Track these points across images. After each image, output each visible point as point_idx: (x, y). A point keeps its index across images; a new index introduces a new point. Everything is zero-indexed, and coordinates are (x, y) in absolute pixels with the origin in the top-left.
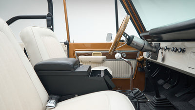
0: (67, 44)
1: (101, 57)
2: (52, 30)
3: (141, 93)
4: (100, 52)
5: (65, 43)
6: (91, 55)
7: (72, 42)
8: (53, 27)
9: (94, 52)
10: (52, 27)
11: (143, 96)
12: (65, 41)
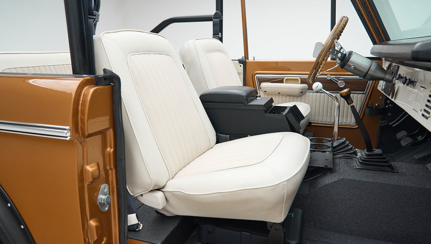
0: (243, 62)
1: (299, 86)
2: (221, 39)
3: (348, 145)
4: (298, 77)
5: (240, 61)
6: (281, 81)
7: (251, 59)
8: (222, 34)
9: (286, 77)
10: (220, 36)
11: (351, 149)
12: (240, 57)
